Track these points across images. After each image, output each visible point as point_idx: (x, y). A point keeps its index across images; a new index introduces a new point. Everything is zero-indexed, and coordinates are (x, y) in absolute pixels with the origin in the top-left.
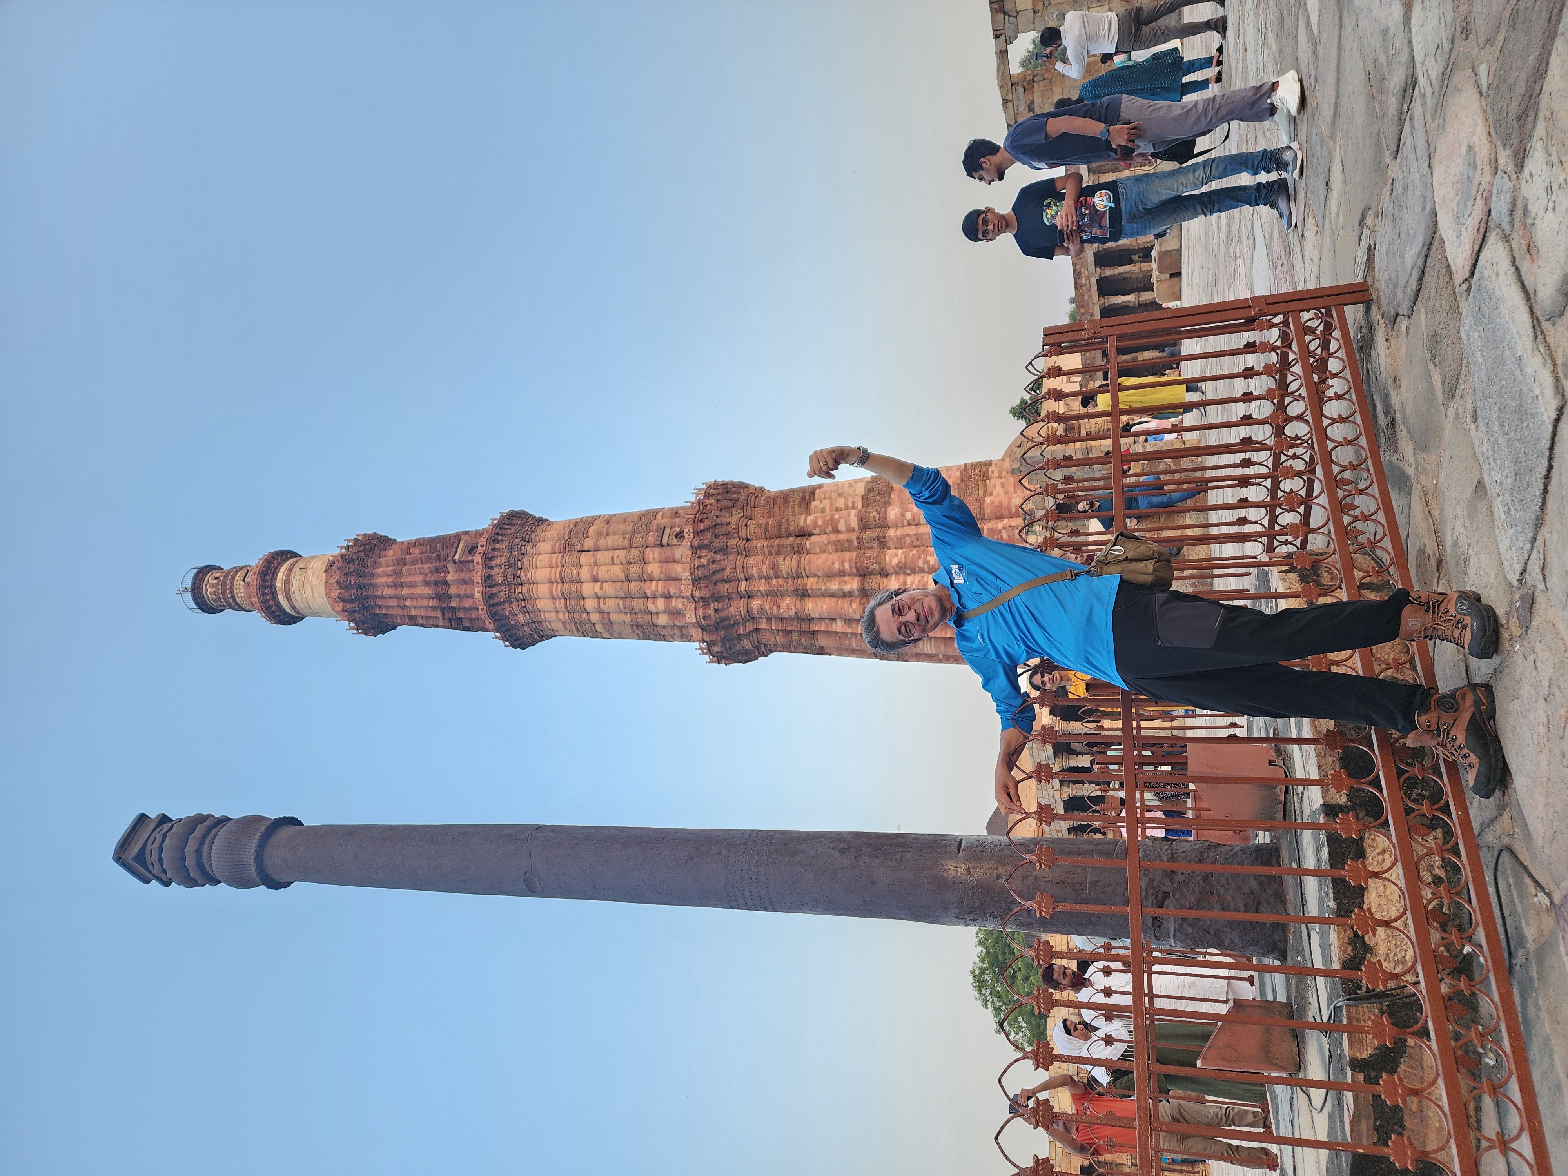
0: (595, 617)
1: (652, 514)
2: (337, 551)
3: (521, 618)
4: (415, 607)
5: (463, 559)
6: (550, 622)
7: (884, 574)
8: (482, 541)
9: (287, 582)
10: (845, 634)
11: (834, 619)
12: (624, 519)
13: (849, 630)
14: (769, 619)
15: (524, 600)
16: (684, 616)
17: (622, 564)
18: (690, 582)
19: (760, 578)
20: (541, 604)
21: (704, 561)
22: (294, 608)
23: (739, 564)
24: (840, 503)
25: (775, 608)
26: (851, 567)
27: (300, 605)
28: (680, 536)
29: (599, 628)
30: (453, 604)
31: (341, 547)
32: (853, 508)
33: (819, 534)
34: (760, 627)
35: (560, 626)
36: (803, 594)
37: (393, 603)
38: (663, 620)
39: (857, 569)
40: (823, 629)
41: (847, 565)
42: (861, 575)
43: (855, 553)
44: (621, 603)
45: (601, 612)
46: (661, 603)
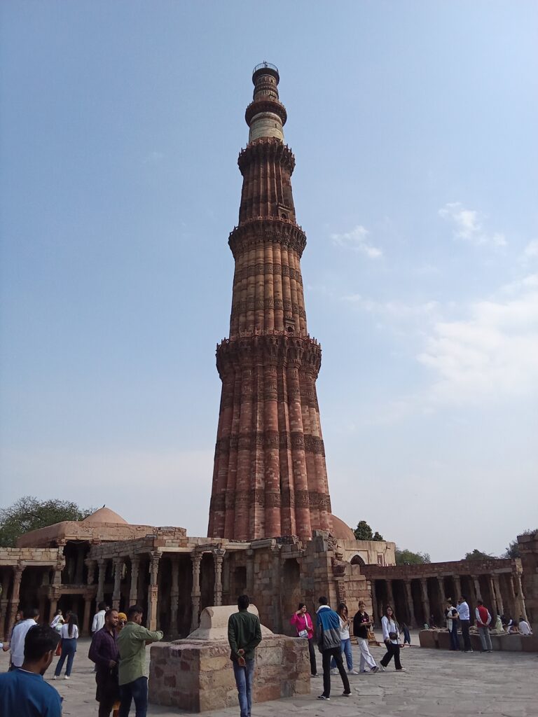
0: (244, 281)
1: (303, 314)
2: (285, 144)
3: (246, 241)
4: (253, 185)
5: (279, 211)
6: (243, 257)
7: (266, 447)
8: (290, 222)
9: (269, 117)
10: (231, 424)
11: (239, 417)
12: (301, 298)
13: (233, 426)
14: (240, 379)
15: (255, 243)
16: (244, 331)
17: (274, 297)
18: (263, 335)
19: (264, 375)
20: (253, 253)
21: (275, 343)
22: (255, 120)
23: (273, 363)
24: (308, 422)
25: (247, 383)
26: (270, 427)
27: (256, 123)
28: (290, 330)
29: (239, 284)
30: (254, 205)
31: (287, 146)
32: (304, 430)
33: (289, 409)
34: (237, 374)
35: (240, 262)
36: (254, 400)
37: (256, 173)
38: (242, 319)
39: (269, 431)
40: (235, 411)
41: (271, 425)
42: (264, 433)
43: (277, 430)
44: (252, 296)
45: (248, 285)
46: (252, 318)
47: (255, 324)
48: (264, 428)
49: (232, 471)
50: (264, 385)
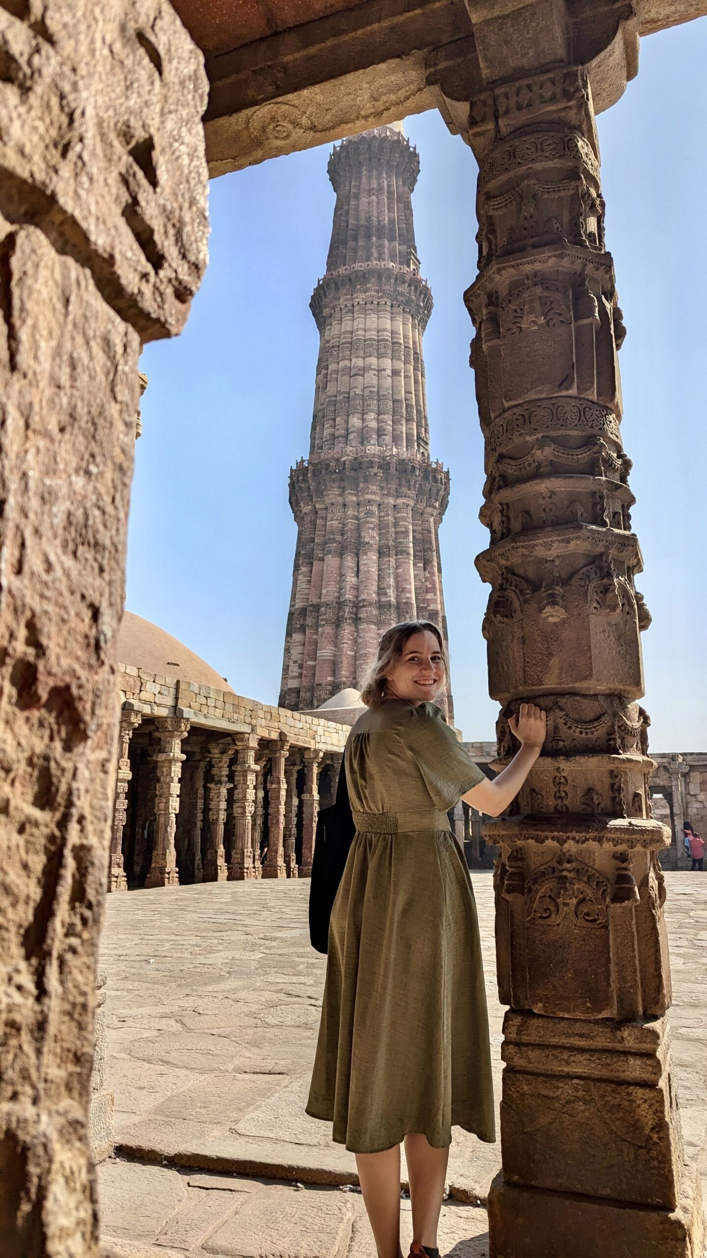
6: (351, 321)
11: (358, 575)
14: (358, 518)
17: (406, 399)
20: (373, 318)
35: (346, 327)
36: (382, 553)
38: (356, 422)
39: (406, 603)
41: (405, 595)
42: (398, 605)
44: (374, 390)
46: (373, 425)
47: (379, 436)
48: (397, 597)
49: (349, 653)
50: (396, 533)
